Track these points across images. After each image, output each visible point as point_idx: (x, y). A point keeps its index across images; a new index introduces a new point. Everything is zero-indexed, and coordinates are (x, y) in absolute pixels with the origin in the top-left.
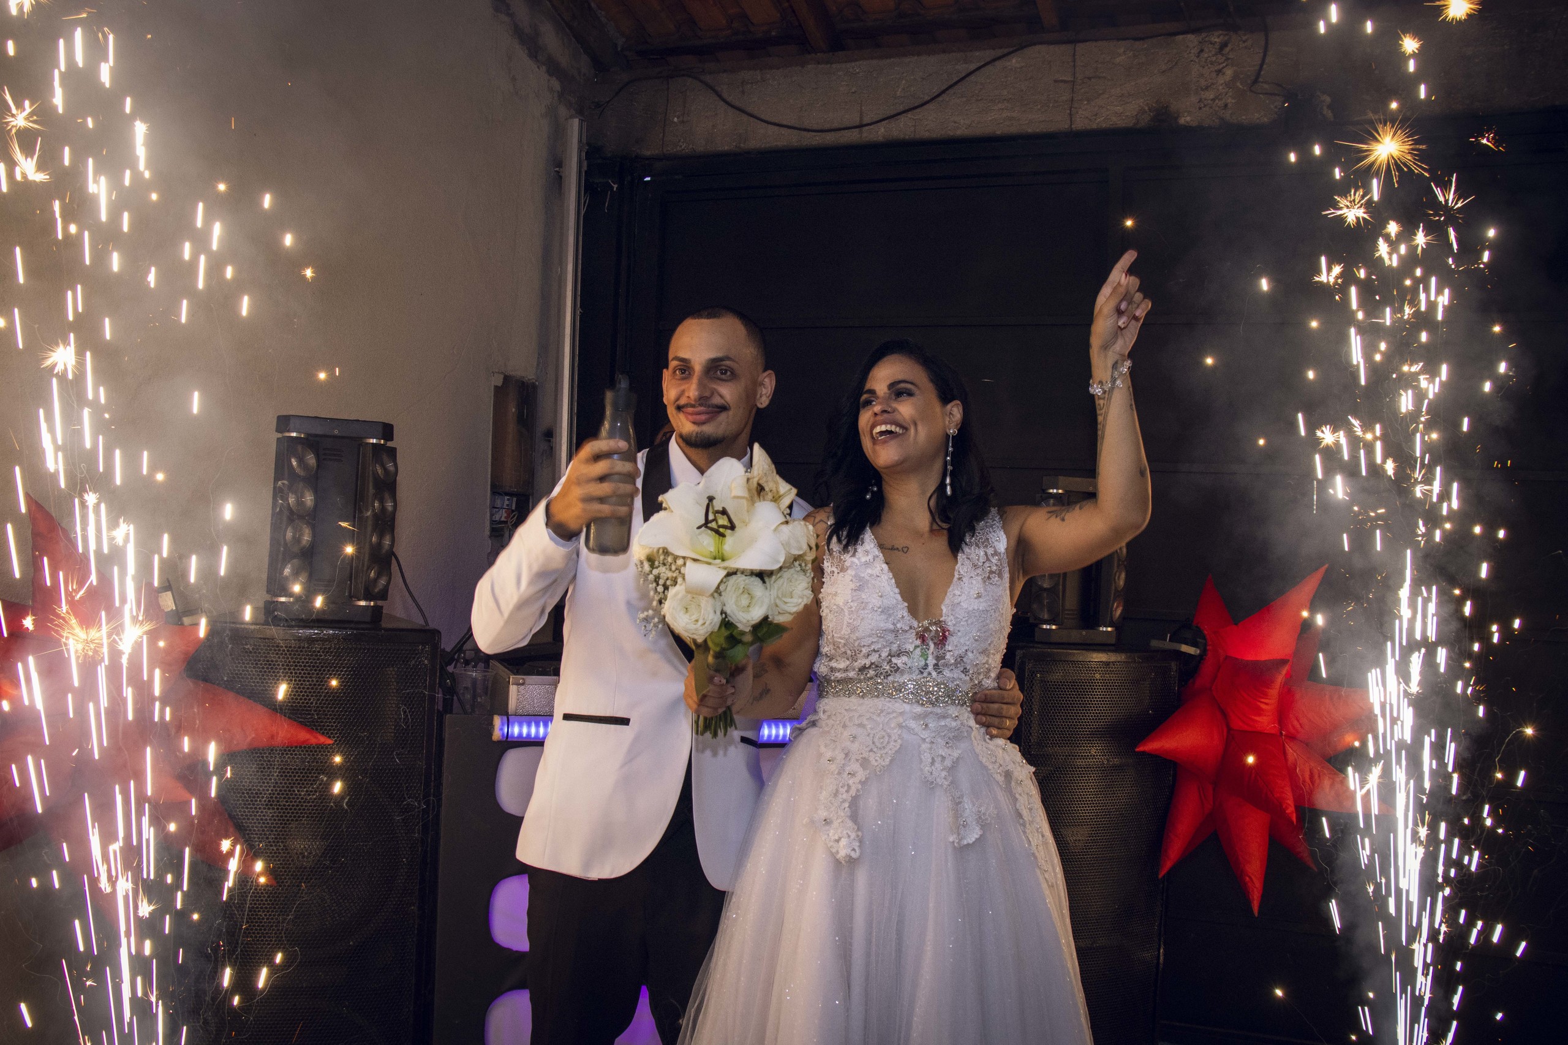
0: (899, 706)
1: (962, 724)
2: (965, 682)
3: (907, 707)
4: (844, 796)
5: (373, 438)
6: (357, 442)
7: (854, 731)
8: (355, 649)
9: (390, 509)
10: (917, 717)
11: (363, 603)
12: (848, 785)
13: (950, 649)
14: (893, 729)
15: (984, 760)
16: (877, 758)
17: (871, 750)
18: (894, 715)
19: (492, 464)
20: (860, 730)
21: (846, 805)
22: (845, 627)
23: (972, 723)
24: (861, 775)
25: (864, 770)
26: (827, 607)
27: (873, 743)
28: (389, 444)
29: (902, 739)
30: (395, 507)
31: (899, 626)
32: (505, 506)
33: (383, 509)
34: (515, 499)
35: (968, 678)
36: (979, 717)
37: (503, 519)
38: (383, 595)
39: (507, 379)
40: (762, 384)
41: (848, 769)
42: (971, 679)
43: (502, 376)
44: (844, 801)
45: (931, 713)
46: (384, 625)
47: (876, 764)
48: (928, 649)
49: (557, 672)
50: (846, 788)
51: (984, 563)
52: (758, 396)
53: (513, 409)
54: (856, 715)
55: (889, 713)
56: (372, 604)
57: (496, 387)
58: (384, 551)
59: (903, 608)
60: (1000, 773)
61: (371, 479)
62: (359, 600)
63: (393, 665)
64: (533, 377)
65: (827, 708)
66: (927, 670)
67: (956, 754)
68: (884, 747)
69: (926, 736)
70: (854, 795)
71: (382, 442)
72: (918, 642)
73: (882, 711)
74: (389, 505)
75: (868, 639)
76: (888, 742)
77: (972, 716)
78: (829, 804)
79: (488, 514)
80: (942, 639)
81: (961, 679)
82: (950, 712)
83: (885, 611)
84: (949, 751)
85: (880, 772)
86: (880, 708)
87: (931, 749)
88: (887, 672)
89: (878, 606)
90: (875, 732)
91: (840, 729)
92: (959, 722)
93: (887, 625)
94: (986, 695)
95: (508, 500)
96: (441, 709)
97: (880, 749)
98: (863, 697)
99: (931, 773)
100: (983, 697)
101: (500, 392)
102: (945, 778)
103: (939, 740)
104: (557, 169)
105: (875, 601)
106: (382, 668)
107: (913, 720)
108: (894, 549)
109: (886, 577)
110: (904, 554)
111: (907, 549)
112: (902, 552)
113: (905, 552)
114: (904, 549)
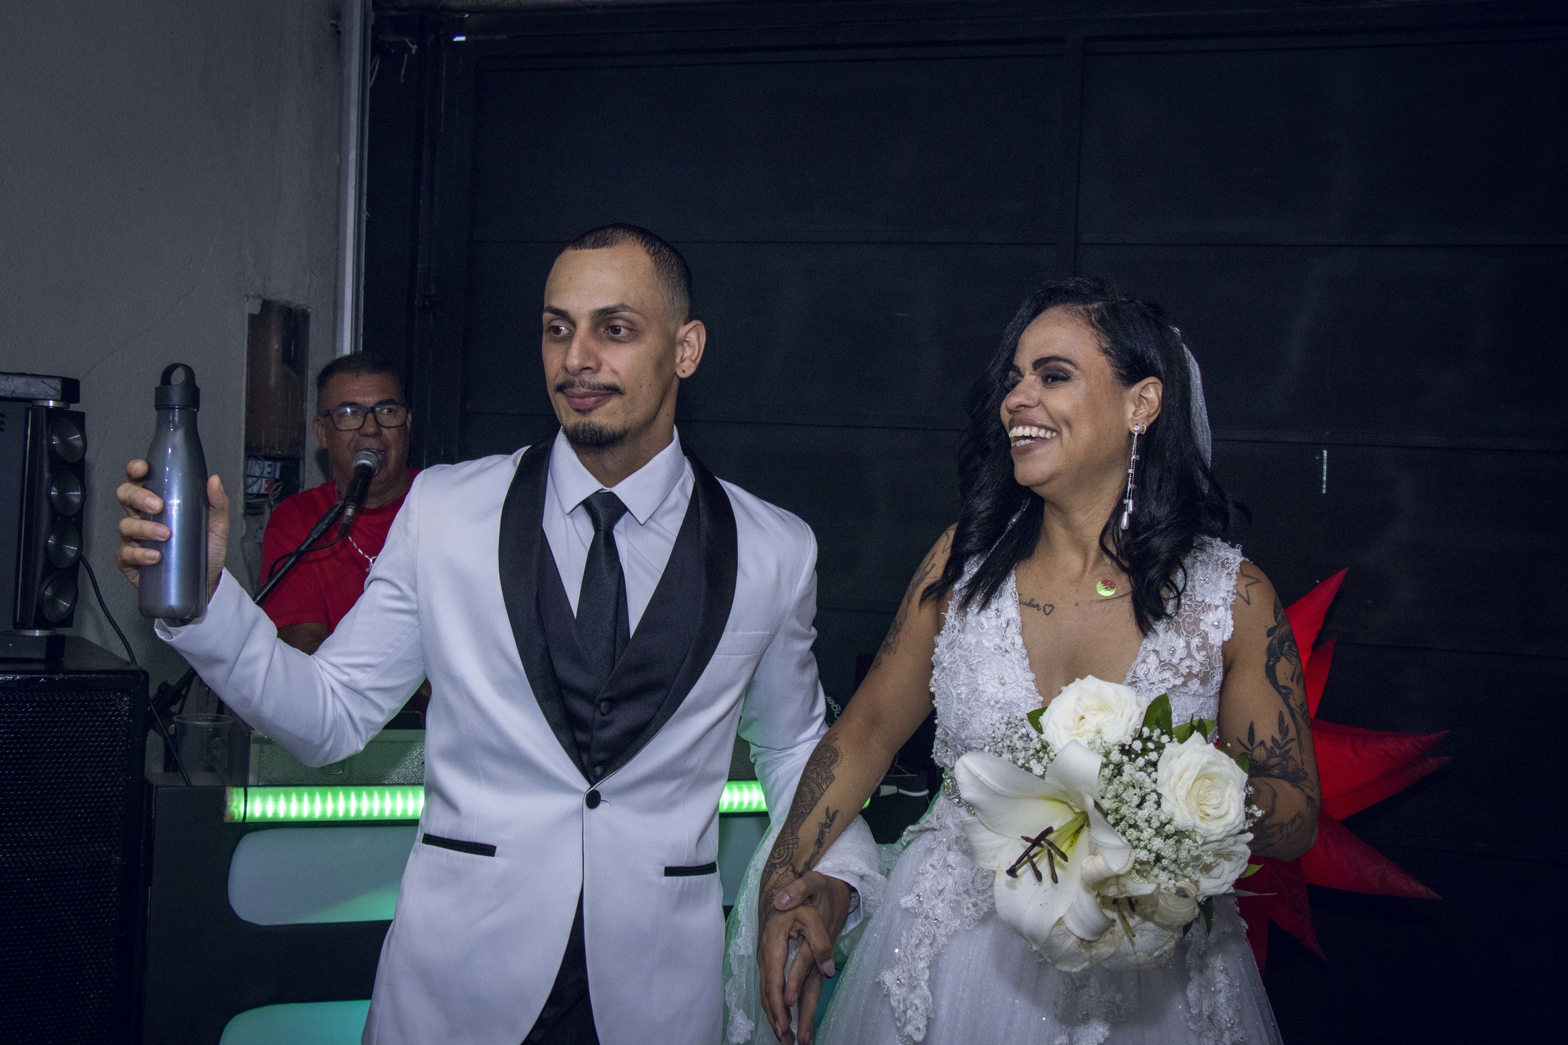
5: (49, 400)
6: (25, 404)
7: (957, 858)
9: (76, 500)
11: (34, 633)
12: (934, 936)
16: (970, 906)
17: (967, 892)
19: (247, 419)
20: (964, 859)
24: (950, 925)
25: (953, 919)
27: (972, 882)
28: (73, 407)
32: (265, 475)
33: (65, 501)
34: (279, 465)
37: (263, 491)
38: (66, 620)
39: (266, 305)
40: (684, 341)
41: (936, 912)
43: (259, 302)
47: (967, 914)
50: (930, 940)
51: (1181, 659)
52: (678, 360)
53: (275, 345)
56: (50, 633)
57: (252, 317)
61: (46, 457)
62: (29, 628)
64: (303, 301)
71: (64, 405)
74: (75, 495)
79: (242, 487)
83: (1007, 708)
89: (998, 699)
95: (270, 466)
97: (978, 892)
101: (257, 324)
104: (334, 21)
105: (993, 691)
108: (1033, 606)
109: (1018, 656)
110: (1046, 616)
111: (1051, 608)
112: (1042, 613)
113: (1048, 615)
114: (1047, 607)
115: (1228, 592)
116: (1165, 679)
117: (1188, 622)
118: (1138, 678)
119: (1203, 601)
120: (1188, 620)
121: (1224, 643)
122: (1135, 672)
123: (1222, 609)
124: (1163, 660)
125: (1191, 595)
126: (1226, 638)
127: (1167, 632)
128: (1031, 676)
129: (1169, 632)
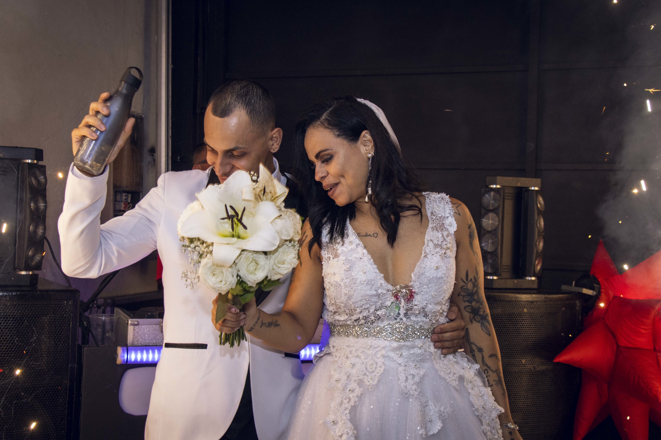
0: (381, 343)
1: (425, 351)
2: (426, 322)
3: (387, 343)
4: (347, 405)
5: (29, 159)
6: (18, 162)
7: (353, 360)
8: (19, 305)
9: (42, 208)
10: (394, 350)
11: (23, 273)
12: (349, 398)
13: (416, 303)
14: (378, 358)
15: (442, 374)
16: (369, 380)
17: (365, 374)
18: (379, 348)
20: (357, 360)
21: (347, 411)
22: (343, 295)
23: (432, 349)
24: (358, 391)
25: (359, 388)
26: (329, 283)
27: (366, 369)
28: (40, 163)
29: (385, 365)
30: (46, 207)
31: (379, 291)
32: (123, 200)
33: (37, 208)
35: (428, 320)
36: (437, 344)
37: (122, 209)
38: (39, 266)
40: (272, 138)
41: (349, 387)
42: (430, 320)
44: (346, 409)
45: (404, 346)
46: (40, 287)
47: (368, 384)
48: (400, 304)
49: (161, 315)
50: (348, 400)
51: (442, 242)
54: (354, 349)
55: (375, 348)
56: (31, 273)
58: (38, 237)
59: (381, 279)
60: (454, 380)
61: (28, 188)
62: (21, 270)
63: (46, 315)
64: (141, 112)
65: (335, 344)
66: (399, 317)
67: (422, 373)
68: (373, 372)
69: (402, 361)
70: (353, 405)
71: (35, 162)
72: (393, 299)
73: (371, 346)
74: (42, 205)
75: (360, 303)
76: (376, 368)
77: (432, 344)
78: (336, 410)
79: (112, 206)
80: (410, 296)
81: (423, 321)
82: (416, 344)
83: (370, 283)
84: (417, 371)
85: (371, 389)
86: (369, 344)
87: (404, 370)
88: (372, 320)
89: (364, 280)
90: (367, 361)
91: (344, 359)
92: (423, 350)
93: (371, 292)
94: (441, 329)
95: (125, 196)
96: (80, 342)
97: (371, 372)
98: (358, 337)
99: (406, 387)
100: (440, 330)
102: (415, 390)
103: (411, 363)
105: (361, 277)
106: (39, 317)
107: (392, 351)
108: (368, 236)
109: (367, 259)
110: (375, 239)
111: (376, 234)
112: (374, 237)
113: (376, 237)
114: (374, 234)
115: (450, 210)
116: (437, 252)
117: (439, 226)
118: (427, 253)
119: (442, 216)
120: (438, 225)
121: (455, 232)
122: (425, 251)
123: (450, 218)
124: (435, 243)
125: (436, 215)
126: (455, 230)
127: (433, 231)
128: (375, 266)
129: (434, 231)
